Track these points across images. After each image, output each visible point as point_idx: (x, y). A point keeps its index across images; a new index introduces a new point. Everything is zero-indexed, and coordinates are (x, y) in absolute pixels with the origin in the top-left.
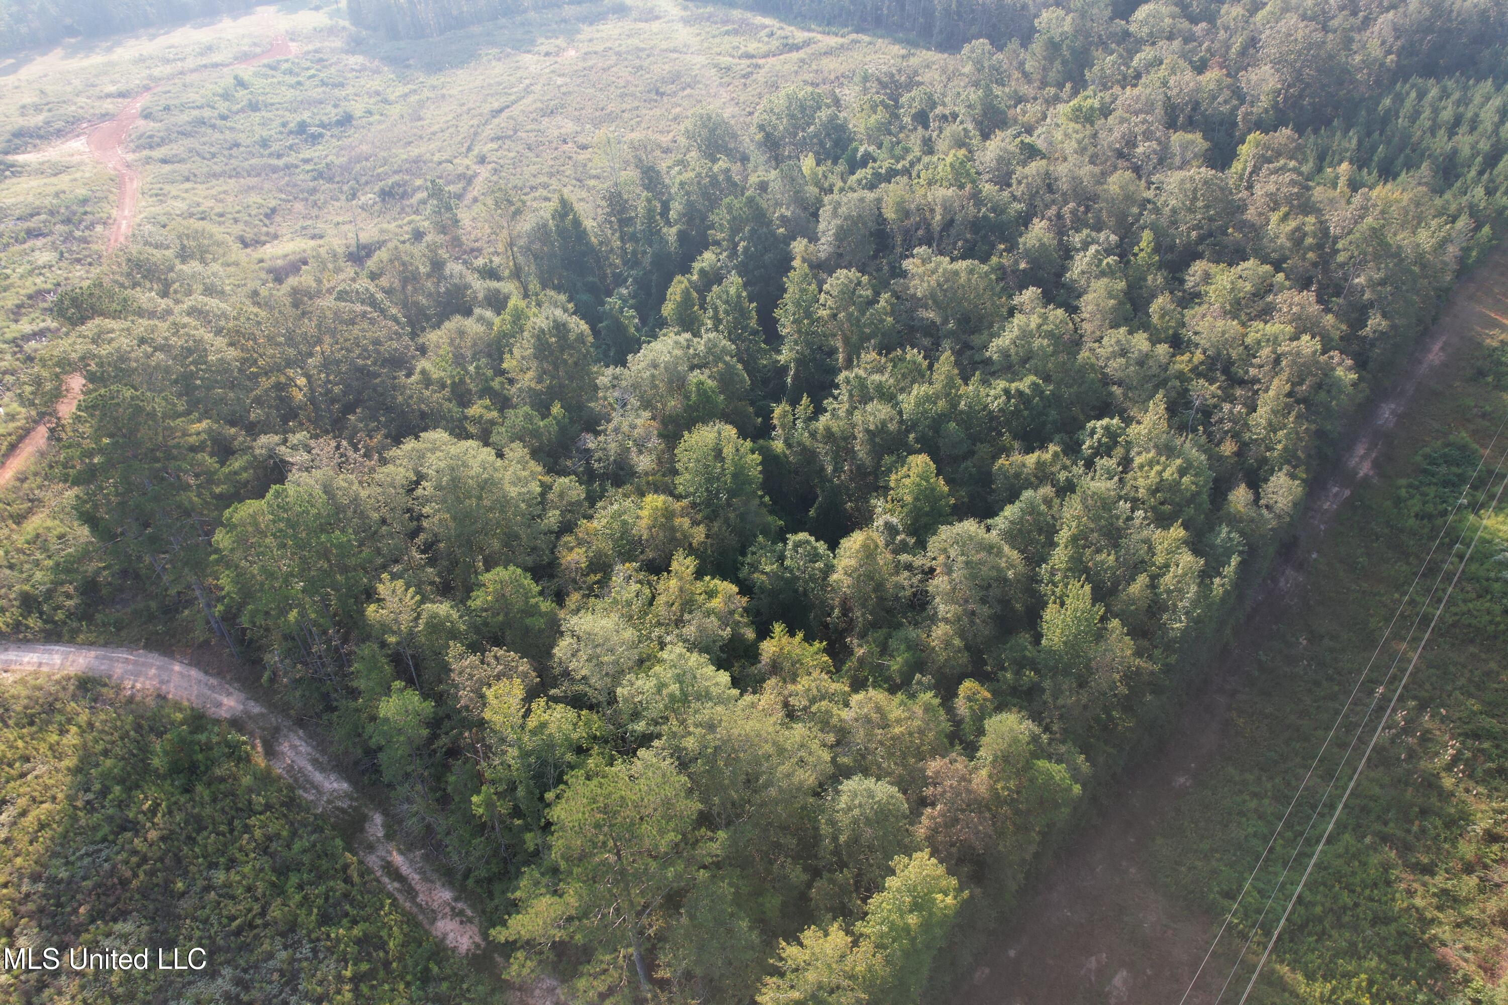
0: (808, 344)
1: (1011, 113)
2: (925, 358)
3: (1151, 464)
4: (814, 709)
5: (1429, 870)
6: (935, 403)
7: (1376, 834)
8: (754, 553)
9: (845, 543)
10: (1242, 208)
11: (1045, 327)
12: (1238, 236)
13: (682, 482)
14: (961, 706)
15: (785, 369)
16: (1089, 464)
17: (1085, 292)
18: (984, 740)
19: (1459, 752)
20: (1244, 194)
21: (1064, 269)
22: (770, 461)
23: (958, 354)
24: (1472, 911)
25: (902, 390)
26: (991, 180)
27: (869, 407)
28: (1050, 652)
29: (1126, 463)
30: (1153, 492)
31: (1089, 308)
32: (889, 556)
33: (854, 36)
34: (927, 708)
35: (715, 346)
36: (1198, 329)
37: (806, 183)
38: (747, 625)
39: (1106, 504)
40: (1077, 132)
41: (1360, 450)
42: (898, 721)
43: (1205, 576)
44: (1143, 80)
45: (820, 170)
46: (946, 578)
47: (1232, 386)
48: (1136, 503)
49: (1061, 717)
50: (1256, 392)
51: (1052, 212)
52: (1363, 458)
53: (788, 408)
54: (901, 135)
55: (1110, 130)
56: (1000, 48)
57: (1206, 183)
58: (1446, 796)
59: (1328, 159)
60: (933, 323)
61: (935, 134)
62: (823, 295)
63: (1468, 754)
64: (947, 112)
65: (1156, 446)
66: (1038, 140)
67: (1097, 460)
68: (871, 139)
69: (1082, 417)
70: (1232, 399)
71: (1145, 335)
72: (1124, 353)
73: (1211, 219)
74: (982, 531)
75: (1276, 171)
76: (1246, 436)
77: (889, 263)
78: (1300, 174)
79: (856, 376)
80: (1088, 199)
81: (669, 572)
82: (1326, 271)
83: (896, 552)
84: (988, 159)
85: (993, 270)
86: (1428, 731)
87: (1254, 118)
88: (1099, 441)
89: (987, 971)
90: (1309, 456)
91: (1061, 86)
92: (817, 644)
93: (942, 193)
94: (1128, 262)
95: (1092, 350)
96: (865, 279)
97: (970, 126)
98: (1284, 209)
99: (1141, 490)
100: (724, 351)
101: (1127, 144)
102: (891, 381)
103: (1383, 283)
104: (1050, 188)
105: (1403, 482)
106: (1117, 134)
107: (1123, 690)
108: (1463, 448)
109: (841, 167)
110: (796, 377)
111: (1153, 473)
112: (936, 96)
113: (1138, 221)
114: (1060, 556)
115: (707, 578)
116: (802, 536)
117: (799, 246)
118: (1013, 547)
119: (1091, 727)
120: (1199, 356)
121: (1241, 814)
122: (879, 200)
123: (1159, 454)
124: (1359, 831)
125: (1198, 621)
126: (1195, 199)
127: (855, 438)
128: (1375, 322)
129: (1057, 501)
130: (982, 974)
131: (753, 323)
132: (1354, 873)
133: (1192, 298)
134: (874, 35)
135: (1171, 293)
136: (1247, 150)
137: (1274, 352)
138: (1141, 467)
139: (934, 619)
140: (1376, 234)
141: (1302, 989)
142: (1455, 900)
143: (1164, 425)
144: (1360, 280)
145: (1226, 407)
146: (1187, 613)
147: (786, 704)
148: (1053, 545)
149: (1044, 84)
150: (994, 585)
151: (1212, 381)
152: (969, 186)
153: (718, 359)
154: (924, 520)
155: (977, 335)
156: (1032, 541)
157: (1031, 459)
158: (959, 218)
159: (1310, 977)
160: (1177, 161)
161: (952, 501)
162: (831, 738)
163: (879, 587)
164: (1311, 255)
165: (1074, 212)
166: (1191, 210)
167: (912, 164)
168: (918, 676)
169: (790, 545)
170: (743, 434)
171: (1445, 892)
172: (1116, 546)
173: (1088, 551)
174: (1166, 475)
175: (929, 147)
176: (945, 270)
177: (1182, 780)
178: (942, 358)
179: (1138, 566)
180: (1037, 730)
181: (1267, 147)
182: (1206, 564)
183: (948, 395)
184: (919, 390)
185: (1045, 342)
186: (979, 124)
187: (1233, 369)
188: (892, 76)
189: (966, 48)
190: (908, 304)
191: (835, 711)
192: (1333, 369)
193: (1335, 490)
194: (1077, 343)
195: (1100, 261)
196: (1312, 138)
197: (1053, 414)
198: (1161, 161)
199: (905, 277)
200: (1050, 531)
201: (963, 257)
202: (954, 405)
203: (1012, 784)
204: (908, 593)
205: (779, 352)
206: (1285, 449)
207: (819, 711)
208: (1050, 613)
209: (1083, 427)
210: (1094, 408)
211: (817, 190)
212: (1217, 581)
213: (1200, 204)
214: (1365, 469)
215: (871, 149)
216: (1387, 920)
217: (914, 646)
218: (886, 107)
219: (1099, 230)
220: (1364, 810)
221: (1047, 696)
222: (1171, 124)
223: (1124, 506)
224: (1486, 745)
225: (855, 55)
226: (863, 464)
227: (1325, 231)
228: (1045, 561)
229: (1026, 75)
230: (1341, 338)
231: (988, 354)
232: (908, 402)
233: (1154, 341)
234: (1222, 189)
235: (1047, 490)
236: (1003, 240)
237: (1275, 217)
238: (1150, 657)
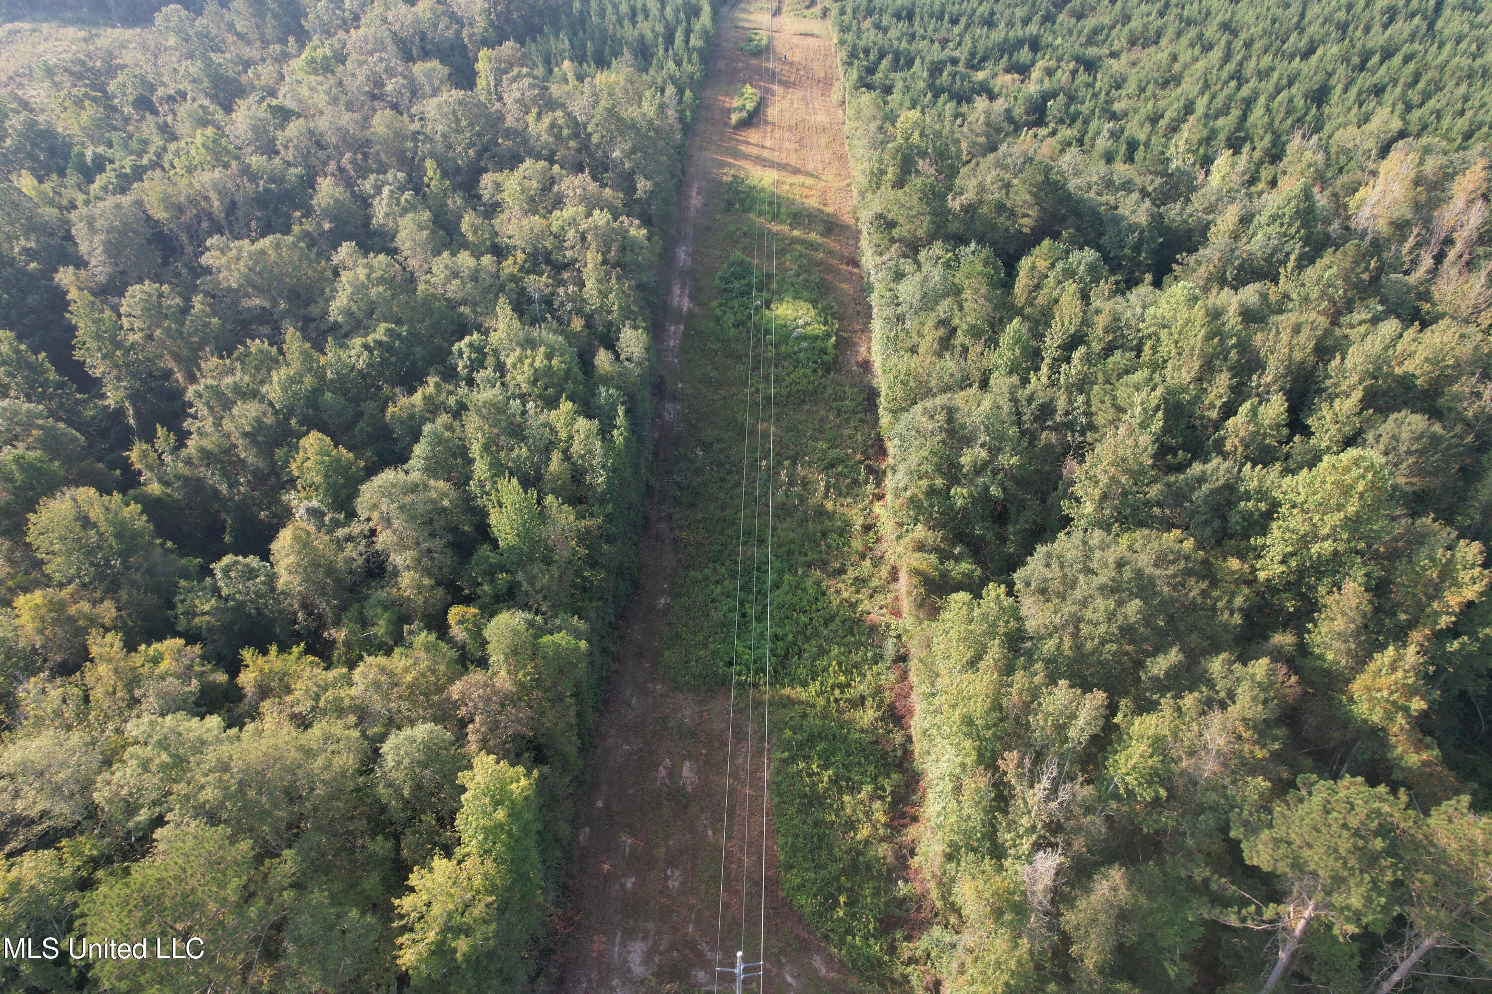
0: (134, 376)
1: (244, 79)
2: (271, 344)
3: (521, 360)
4: (322, 704)
5: (842, 571)
6: (302, 382)
7: (803, 565)
8: (182, 601)
9: (275, 546)
10: (501, 118)
11: (374, 275)
12: (509, 143)
13: (55, 567)
14: (458, 632)
15: (120, 412)
16: (471, 382)
17: (397, 232)
18: (490, 648)
19: (828, 482)
20: (498, 106)
21: (368, 218)
22: (151, 506)
23: (303, 330)
24: (875, 582)
25: (262, 382)
26: (255, 151)
27: (235, 411)
28: (511, 548)
29: (500, 368)
30: (534, 382)
31: (407, 245)
32: (327, 538)
33: (9, 26)
34: (428, 648)
35: (16, 413)
36: (510, 233)
37: (37, 205)
38: (212, 671)
39: (499, 409)
40: (321, 84)
41: (677, 291)
42: (406, 670)
43: (604, 433)
44: (363, 21)
45: (47, 186)
46: (389, 532)
47: (559, 273)
48: (523, 398)
49: (545, 598)
50: (579, 271)
51: (332, 167)
52: (681, 296)
53: (145, 447)
54: (130, 128)
55: (353, 75)
56: (199, 12)
57: (460, 103)
58: (831, 516)
59: (553, 61)
60: (263, 309)
61: (169, 119)
62: (124, 320)
63: (833, 481)
64: (172, 92)
65: (518, 344)
66: (285, 98)
67: (475, 375)
68: (95, 141)
69: (446, 345)
70: (562, 283)
71: (467, 253)
72: (455, 275)
73: (479, 135)
74: (401, 475)
75: (515, 79)
76: (588, 310)
77: (186, 265)
78: (535, 77)
79: (207, 387)
80: (361, 146)
81: (92, 661)
82: (590, 155)
83: (330, 532)
84: (241, 131)
85: (300, 239)
86: (805, 478)
87: (479, 38)
88: (470, 358)
89: (587, 829)
90: (641, 308)
91: (284, 42)
92: (296, 650)
93: (208, 178)
94: (425, 194)
95: (427, 282)
96: (166, 288)
97: (206, 102)
98: (535, 110)
99: (523, 385)
100: (30, 414)
101: (375, 84)
102: (247, 378)
103: (633, 151)
104: (320, 145)
105: (714, 304)
106: (361, 78)
107: (583, 551)
108: (742, 263)
109: (72, 178)
110: (138, 415)
111: (526, 368)
112: (150, 77)
113: (416, 153)
114: (481, 468)
115: (143, 647)
116: (227, 559)
117: (65, 276)
118: (437, 478)
119: (573, 595)
120: (520, 257)
121: (714, 601)
122: (139, 203)
123: (524, 348)
124: (792, 569)
125: (615, 470)
126: (458, 121)
127: (236, 446)
128: (643, 185)
129: (457, 424)
130: (584, 835)
131: (53, 375)
132: (801, 599)
133: (492, 210)
134: (34, 20)
135: (475, 209)
136: (482, 66)
137: (577, 231)
138: (514, 366)
139: (396, 573)
140: (611, 112)
141: (804, 696)
142: (864, 581)
143: (517, 324)
144: (616, 154)
145: (561, 290)
146: (603, 467)
147: (293, 717)
148: (471, 461)
149: (265, 44)
150: (436, 517)
151: (540, 274)
152: (234, 164)
153: (28, 426)
154: (344, 492)
155: (313, 306)
156: (451, 467)
157: (417, 398)
158: (239, 198)
159: (805, 685)
160: (428, 89)
161: (362, 464)
162: (352, 719)
163: (330, 571)
164: (572, 144)
165: (353, 162)
166: (459, 131)
167: (159, 156)
168: (406, 628)
169: (219, 575)
170: (104, 489)
171: (856, 579)
172: (524, 439)
173: (503, 454)
174: (537, 364)
175: (169, 134)
176: (250, 253)
177: (663, 601)
178: (288, 337)
179: (548, 448)
180: (528, 616)
181: (499, 61)
182: (600, 422)
183: (310, 370)
184: (278, 376)
185: (381, 289)
186: (214, 98)
187: (553, 257)
188: (83, 63)
189: (159, 18)
190: (228, 300)
191: (343, 693)
192: (627, 231)
193: (673, 328)
194: (411, 280)
195: (398, 199)
196: (533, 47)
197: (418, 351)
198: (414, 93)
199: (210, 273)
200: (462, 452)
201: (263, 236)
202: (321, 377)
203: (529, 669)
204: (360, 561)
205: (103, 396)
206: (620, 307)
207: (328, 702)
208: (495, 520)
209: (451, 353)
210: (452, 333)
211: (56, 211)
212: (615, 433)
213: (464, 123)
214: (686, 304)
215: (100, 149)
216: (832, 618)
217: (390, 605)
218: (95, 100)
219: (385, 172)
220: (790, 553)
221: (525, 586)
222: (408, 58)
223: (515, 404)
224: (840, 469)
225: (21, 47)
226: (258, 468)
227: (576, 123)
228: (470, 478)
229: (241, 36)
230: (624, 205)
231: (332, 319)
232: (274, 390)
233: (477, 255)
234: (476, 105)
235: (444, 418)
236: (297, 207)
237: (531, 118)
238: (592, 515)
